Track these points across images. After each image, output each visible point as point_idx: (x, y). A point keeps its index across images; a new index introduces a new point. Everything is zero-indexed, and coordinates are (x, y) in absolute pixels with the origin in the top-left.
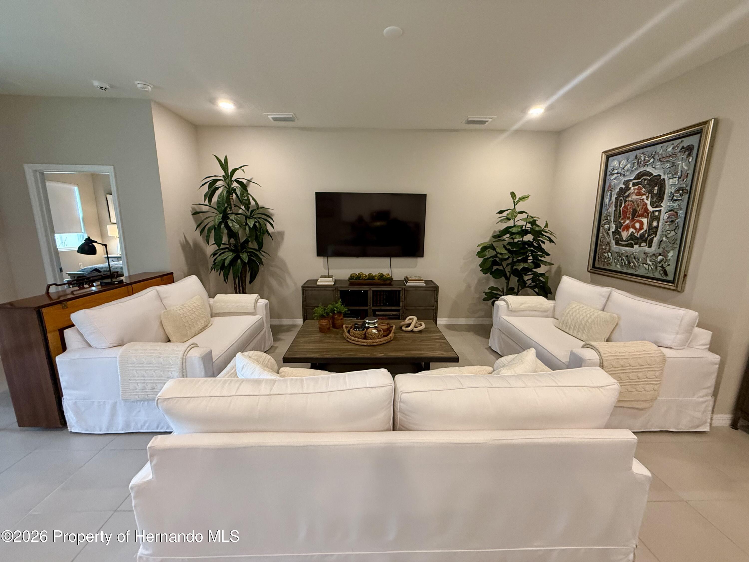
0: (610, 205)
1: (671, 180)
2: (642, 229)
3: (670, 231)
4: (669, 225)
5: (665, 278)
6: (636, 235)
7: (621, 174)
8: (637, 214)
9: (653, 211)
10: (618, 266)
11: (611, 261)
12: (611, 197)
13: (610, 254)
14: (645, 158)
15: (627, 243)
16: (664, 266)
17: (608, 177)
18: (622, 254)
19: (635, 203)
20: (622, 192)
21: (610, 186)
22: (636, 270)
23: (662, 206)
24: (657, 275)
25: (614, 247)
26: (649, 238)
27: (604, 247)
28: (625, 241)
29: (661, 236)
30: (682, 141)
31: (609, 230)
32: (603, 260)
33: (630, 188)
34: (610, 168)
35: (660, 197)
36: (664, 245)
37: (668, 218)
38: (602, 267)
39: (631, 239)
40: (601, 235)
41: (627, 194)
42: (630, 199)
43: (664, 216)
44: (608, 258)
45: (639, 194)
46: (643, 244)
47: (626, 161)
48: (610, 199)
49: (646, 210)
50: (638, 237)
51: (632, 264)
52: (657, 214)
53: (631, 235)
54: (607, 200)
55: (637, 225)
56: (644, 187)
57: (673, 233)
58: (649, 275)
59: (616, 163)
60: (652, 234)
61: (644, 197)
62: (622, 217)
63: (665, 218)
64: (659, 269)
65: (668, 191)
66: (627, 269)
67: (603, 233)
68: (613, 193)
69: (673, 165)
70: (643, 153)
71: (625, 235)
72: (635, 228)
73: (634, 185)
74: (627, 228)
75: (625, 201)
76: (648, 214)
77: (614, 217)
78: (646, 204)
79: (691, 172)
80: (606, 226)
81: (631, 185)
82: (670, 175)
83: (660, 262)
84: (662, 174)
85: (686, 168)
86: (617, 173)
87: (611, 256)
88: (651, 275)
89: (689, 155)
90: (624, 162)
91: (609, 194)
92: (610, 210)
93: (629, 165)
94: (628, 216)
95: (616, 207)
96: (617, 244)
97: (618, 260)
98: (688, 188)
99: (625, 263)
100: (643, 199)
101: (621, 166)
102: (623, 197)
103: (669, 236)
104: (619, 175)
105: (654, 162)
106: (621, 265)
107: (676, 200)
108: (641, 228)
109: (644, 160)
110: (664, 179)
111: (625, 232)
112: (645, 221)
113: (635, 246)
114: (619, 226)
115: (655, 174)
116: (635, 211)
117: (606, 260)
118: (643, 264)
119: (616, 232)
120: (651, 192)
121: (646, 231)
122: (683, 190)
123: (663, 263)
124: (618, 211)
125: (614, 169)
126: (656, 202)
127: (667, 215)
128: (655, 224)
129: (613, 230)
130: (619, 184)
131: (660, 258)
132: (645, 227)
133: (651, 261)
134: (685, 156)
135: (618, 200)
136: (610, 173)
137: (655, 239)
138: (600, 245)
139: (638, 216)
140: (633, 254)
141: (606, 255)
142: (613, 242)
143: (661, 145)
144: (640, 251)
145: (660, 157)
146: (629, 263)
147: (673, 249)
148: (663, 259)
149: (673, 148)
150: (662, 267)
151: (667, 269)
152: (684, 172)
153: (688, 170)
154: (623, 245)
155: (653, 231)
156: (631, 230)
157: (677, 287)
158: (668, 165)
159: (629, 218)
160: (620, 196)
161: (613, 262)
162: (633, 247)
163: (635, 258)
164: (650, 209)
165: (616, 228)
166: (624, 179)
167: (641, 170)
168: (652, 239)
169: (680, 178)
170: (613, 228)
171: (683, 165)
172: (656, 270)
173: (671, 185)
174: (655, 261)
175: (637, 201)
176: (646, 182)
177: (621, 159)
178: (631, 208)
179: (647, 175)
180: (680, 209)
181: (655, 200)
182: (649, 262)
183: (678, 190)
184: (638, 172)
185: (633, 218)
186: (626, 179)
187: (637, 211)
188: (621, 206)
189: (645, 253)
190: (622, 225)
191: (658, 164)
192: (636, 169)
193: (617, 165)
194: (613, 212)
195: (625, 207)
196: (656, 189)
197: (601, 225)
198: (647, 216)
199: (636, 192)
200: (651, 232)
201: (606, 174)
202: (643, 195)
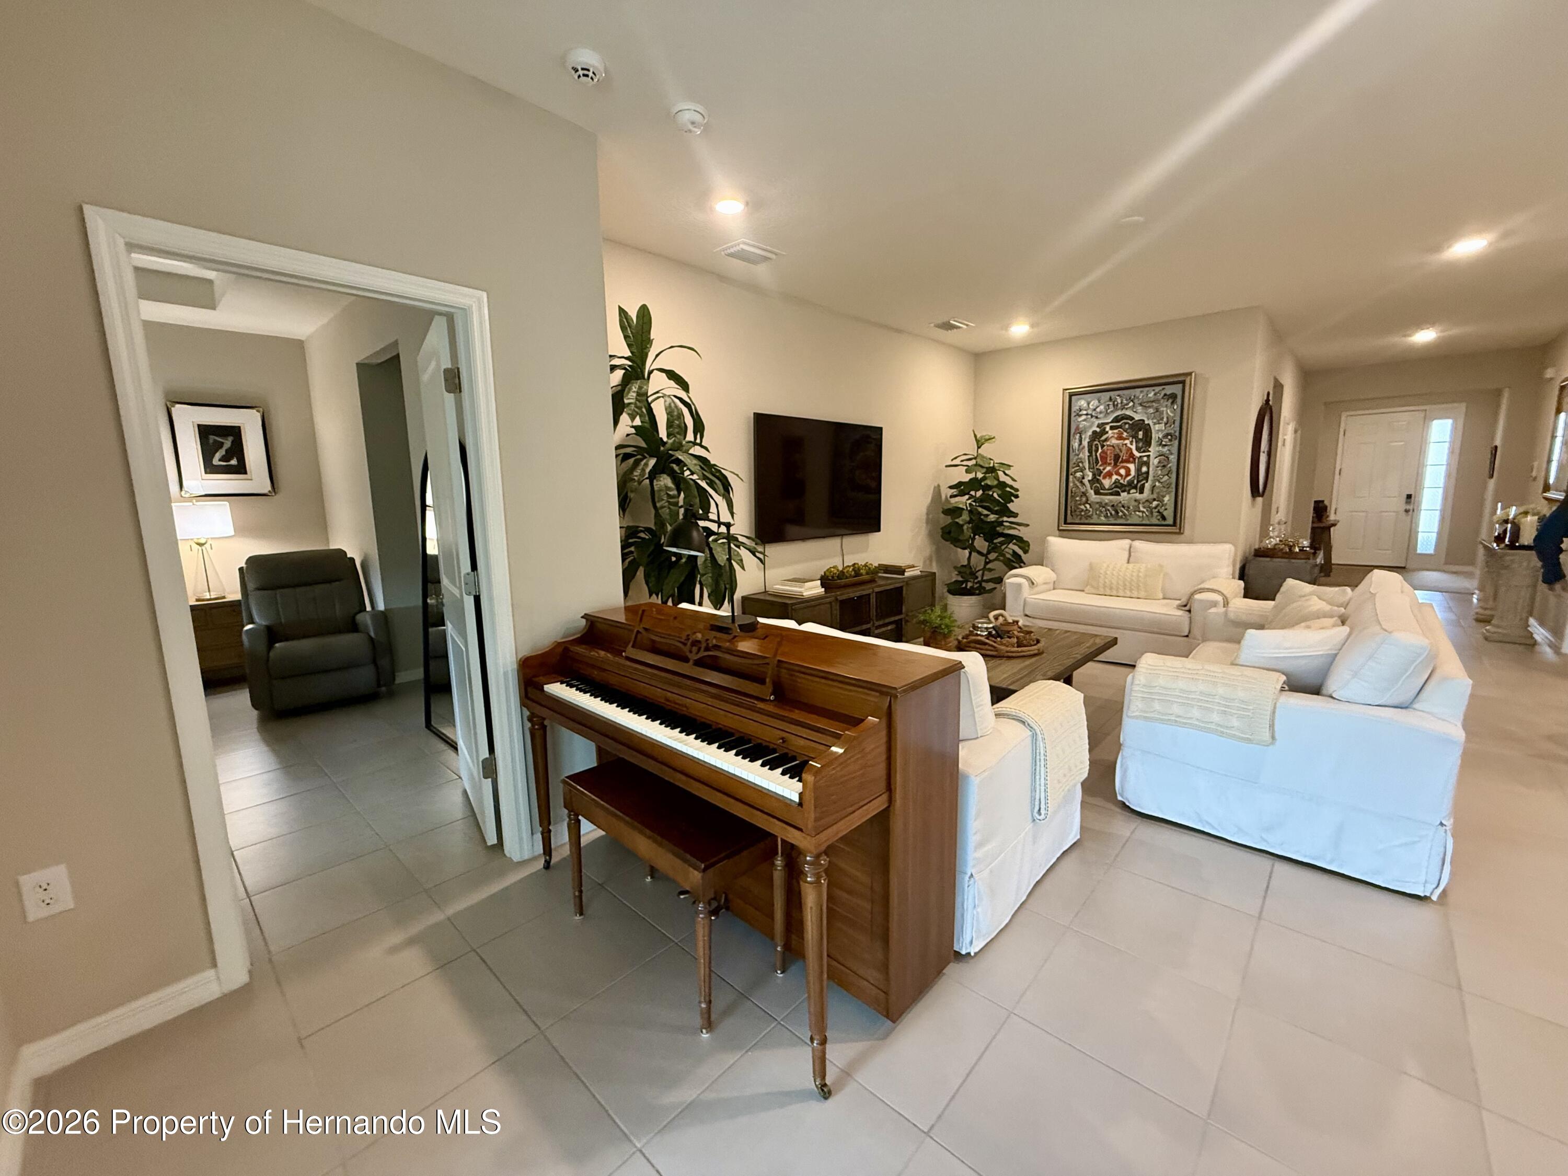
0: (1080, 450)
1: (1157, 426)
2: (1130, 475)
3: (1164, 476)
4: (1161, 470)
5: (1163, 523)
6: (1122, 481)
7: (1092, 416)
8: (1120, 460)
9: (1141, 457)
10: (1103, 518)
11: (1091, 513)
12: (1081, 441)
13: (1088, 506)
14: (1122, 401)
15: (1111, 491)
16: (1161, 511)
17: (1073, 418)
18: (1106, 504)
19: (1116, 448)
20: (1096, 436)
21: (1077, 428)
22: (1127, 519)
23: (1150, 451)
24: (1155, 521)
25: (1093, 497)
26: (1139, 485)
27: (1078, 498)
28: (1108, 490)
29: (1154, 481)
30: (1163, 389)
31: (1083, 478)
32: (1078, 513)
33: (1107, 432)
34: (1073, 409)
35: (1147, 441)
36: (1158, 490)
37: (1159, 462)
38: (1078, 521)
39: (1116, 487)
40: (1071, 485)
41: (1103, 438)
42: (1108, 443)
43: (1154, 462)
44: (1087, 510)
45: (1120, 438)
46: (1133, 491)
47: (1097, 402)
48: (1081, 444)
49: (1132, 455)
50: (1125, 483)
51: (1120, 514)
52: (1145, 459)
53: (1115, 482)
54: (1076, 444)
55: (1123, 472)
56: (1126, 431)
57: (1166, 477)
58: (1144, 522)
59: (1083, 403)
60: (1142, 480)
61: (1127, 442)
62: (1100, 463)
63: (1156, 463)
64: (1155, 514)
65: (1155, 437)
66: (1116, 519)
67: (1074, 482)
68: (1083, 437)
69: (1157, 410)
70: (1118, 396)
71: (1107, 483)
72: (1121, 476)
73: (1112, 428)
74: (1109, 475)
75: (1103, 446)
76: (1134, 459)
77: (1089, 463)
78: (1131, 449)
79: (1177, 418)
80: (1079, 474)
81: (1108, 428)
82: (1155, 421)
83: (1155, 508)
84: (1145, 419)
85: (1172, 415)
86: (1087, 414)
87: (1091, 507)
88: (1148, 522)
89: (1173, 403)
90: (1094, 403)
91: (1078, 436)
92: (1081, 455)
93: (1102, 407)
94: (1109, 461)
95: (1090, 451)
96: (1097, 493)
97: (1101, 512)
98: (1177, 434)
99: (1111, 514)
100: (1126, 444)
101: (1092, 407)
102: (1099, 441)
103: (1162, 481)
104: (1089, 416)
105: (1134, 406)
106: (1106, 516)
107: (1165, 445)
108: (1128, 474)
109: (1122, 403)
110: (1149, 424)
111: (1107, 479)
112: (1132, 467)
113: (1122, 494)
114: (1097, 474)
115: (1137, 419)
116: (1117, 458)
117: (1083, 513)
118: (1135, 511)
119: (1094, 480)
120: (1135, 436)
121: (1134, 477)
122: (1171, 436)
123: (1159, 508)
124: (1094, 457)
125: (1081, 410)
126: (1142, 447)
127: (1156, 461)
128: (1144, 469)
129: (1090, 478)
130: (1091, 427)
131: (1155, 503)
132: (1133, 473)
133: (1144, 507)
134: (1169, 403)
135: (1092, 444)
136: (1075, 414)
137: (1146, 485)
138: (1072, 496)
139: (1122, 462)
140: (1120, 502)
141: (1082, 507)
142: (1092, 492)
143: (1142, 389)
144: (1130, 499)
145: (1141, 401)
146: (1117, 513)
147: (1169, 493)
148: (1159, 504)
149: (1155, 394)
150: (1159, 512)
151: (1165, 513)
152: (1170, 419)
153: (1175, 416)
154: (1106, 494)
155: (1143, 476)
156: (1115, 477)
157: (1180, 530)
158: (1151, 410)
159: (1110, 464)
160: (1094, 440)
161: (1094, 514)
163: (1123, 507)
164: (1137, 454)
165: (1094, 475)
166: (1097, 422)
167: (1119, 413)
168: (1143, 486)
169: (1166, 424)
170: (1089, 476)
171: (1168, 411)
172: (1152, 516)
173: (1157, 430)
174: (1149, 507)
175: (1118, 445)
176: (1127, 426)
177: (1089, 400)
178: (1111, 453)
179: (1127, 419)
180: (1172, 454)
181: (1140, 445)
182: (1142, 509)
183: (1166, 436)
184: (1115, 415)
185: (1115, 465)
186: (1101, 422)
187: (1119, 457)
188: (1097, 451)
189: (1136, 501)
190: (1102, 472)
191: (1139, 408)
192: (1112, 411)
193: (1085, 405)
194: (1087, 458)
195: (1103, 452)
196: (1141, 435)
197: (1070, 472)
198: (1134, 462)
199: (1116, 436)
200: (1141, 478)
201: (1070, 414)
202: (1125, 439)
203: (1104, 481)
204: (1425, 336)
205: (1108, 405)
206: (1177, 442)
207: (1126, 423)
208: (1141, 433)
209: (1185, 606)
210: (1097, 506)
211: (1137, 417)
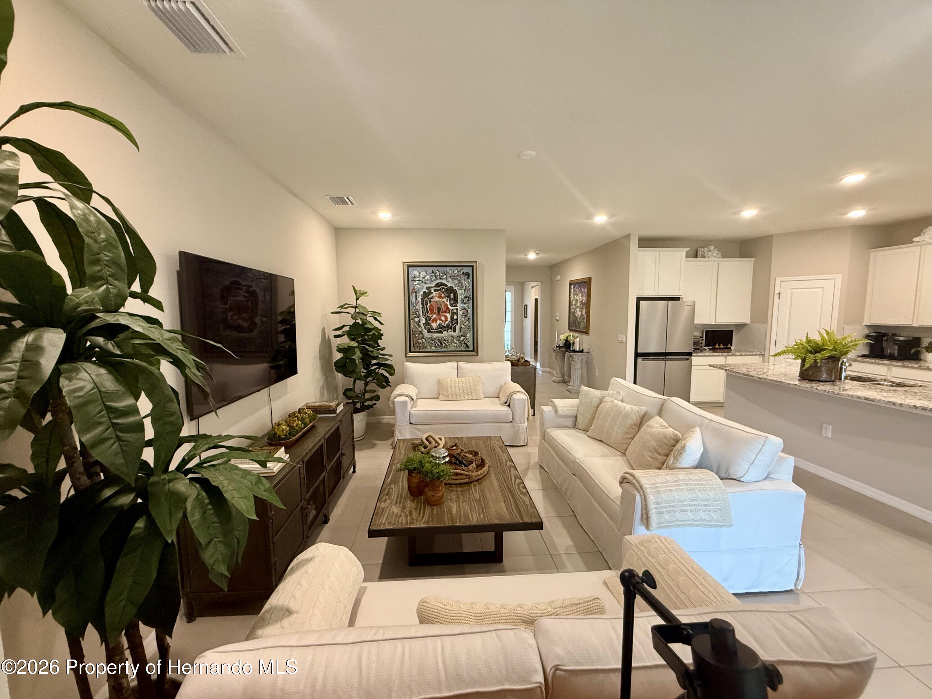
0: (417, 303)
1: (460, 291)
2: (447, 320)
4: (464, 318)
5: (468, 349)
6: (443, 324)
7: (422, 282)
9: (453, 309)
10: (433, 348)
11: (426, 345)
12: (416, 297)
13: (424, 340)
14: (440, 274)
15: (437, 331)
16: (466, 342)
17: (410, 282)
18: (435, 339)
20: (425, 295)
21: (414, 289)
22: (447, 348)
23: (457, 306)
24: (463, 349)
25: (426, 334)
26: (453, 327)
27: (417, 335)
28: (435, 329)
29: (461, 325)
30: (463, 269)
31: (420, 322)
32: (418, 345)
33: (432, 293)
34: (411, 276)
35: (455, 300)
36: (463, 330)
37: (463, 313)
38: (418, 350)
39: (440, 328)
40: (412, 326)
41: (430, 296)
42: (433, 300)
43: (460, 313)
44: (423, 343)
45: (440, 297)
46: (450, 330)
47: (425, 273)
48: (416, 299)
49: (448, 308)
50: (445, 326)
51: (444, 345)
52: (455, 311)
53: (439, 325)
54: (413, 300)
55: (443, 318)
56: (443, 293)
57: (467, 322)
58: (457, 350)
59: (416, 273)
60: (455, 324)
61: (444, 300)
62: (429, 313)
63: (461, 314)
64: (463, 345)
65: (460, 297)
66: (441, 348)
67: (414, 325)
68: (418, 295)
69: (460, 282)
70: (437, 270)
71: (434, 325)
72: (442, 321)
73: (435, 290)
74: (435, 320)
75: (430, 302)
76: (449, 311)
77: (423, 312)
78: (447, 304)
79: (471, 288)
80: (416, 319)
81: (432, 291)
82: (459, 288)
83: (463, 341)
84: (454, 286)
85: (468, 285)
86: (419, 280)
87: (425, 341)
88: (459, 350)
89: (468, 278)
90: (423, 273)
91: (414, 294)
92: (417, 307)
93: (428, 277)
94: (434, 311)
95: (423, 305)
96: (429, 331)
97: (432, 344)
98: (471, 297)
99: (438, 345)
100: (444, 301)
101: (422, 276)
102: (428, 298)
103: (465, 324)
104: (421, 282)
105: (447, 277)
106: (435, 347)
107: (465, 303)
108: (446, 320)
109: (440, 275)
110: (456, 290)
111: (434, 323)
112: (448, 315)
113: (444, 332)
114: (428, 320)
115: (449, 286)
116: (439, 309)
117: (421, 345)
118: (452, 343)
119: (427, 324)
120: (449, 297)
121: (450, 322)
122: (468, 298)
123: (465, 341)
124: (426, 308)
125: (415, 277)
126: (453, 304)
127: (461, 312)
128: (455, 317)
129: (424, 322)
130: (422, 289)
131: (462, 338)
132: (449, 319)
133: (457, 341)
134: (466, 278)
135: (424, 301)
136: (412, 279)
137: (457, 327)
138: (413, 334)
139: (442, 312)
140: (443, 338)
141: (420, 341)
142: (426, 331)
143: (450, 268)
144: (448, 335)
145: (450, 275)
146: (441, 344)
147: (469, 331)
148: (464, 339)
149: (458, 272)
150: (465, 343)
151: (468, 344)
152: (467, 287)
154: (434, 333)
155: (455, 321)
156: (439, 322)
157: (477, 354)
158: (456, 281)
159: (435, 313)
160: (425, 298)
161: (428, 345)
162: (442, 333)
163: (445, 340)
164: (451, 308)
165: (426, 320)
166: (426, 286)
167: (438, 281)
168: (455, 327)
169: (465, 290)
170: (423, 321)
171: (466, 283)
172: (462, 346)
173: (461, 294)
174: (459, 340)
175: (439, 302)
176: (444, 290)
177: (420, 271)
178: (435, 306)
179: (443, 286)
180: (469, 308)
181: (452, 302)
182: (455, 341)
183: (466, 297)
184: (437, 282)
185: (439, 314)
186: (428, 286)
187: (440, 309)
188: (427, 305)
189: (452, 336)
190: (431, 318)
191: (450, 280)
192: (434, 280)
193: (418, 274)
194: (421, 309)
195: (431, 305)
196: (452, 296)
197: (411, 318)
198: (449, 313)
199: (438, 296)
200: (454, 323)
201: (408, 280)
202: (443, 298)
203: (432, 324)
204: (532, 256)
205: (432, 276)
206: (471, 301)
207: (443, 288)
208: (452, 295)
209: (506, 403)
210: (430, 340)
211: (449, 285)
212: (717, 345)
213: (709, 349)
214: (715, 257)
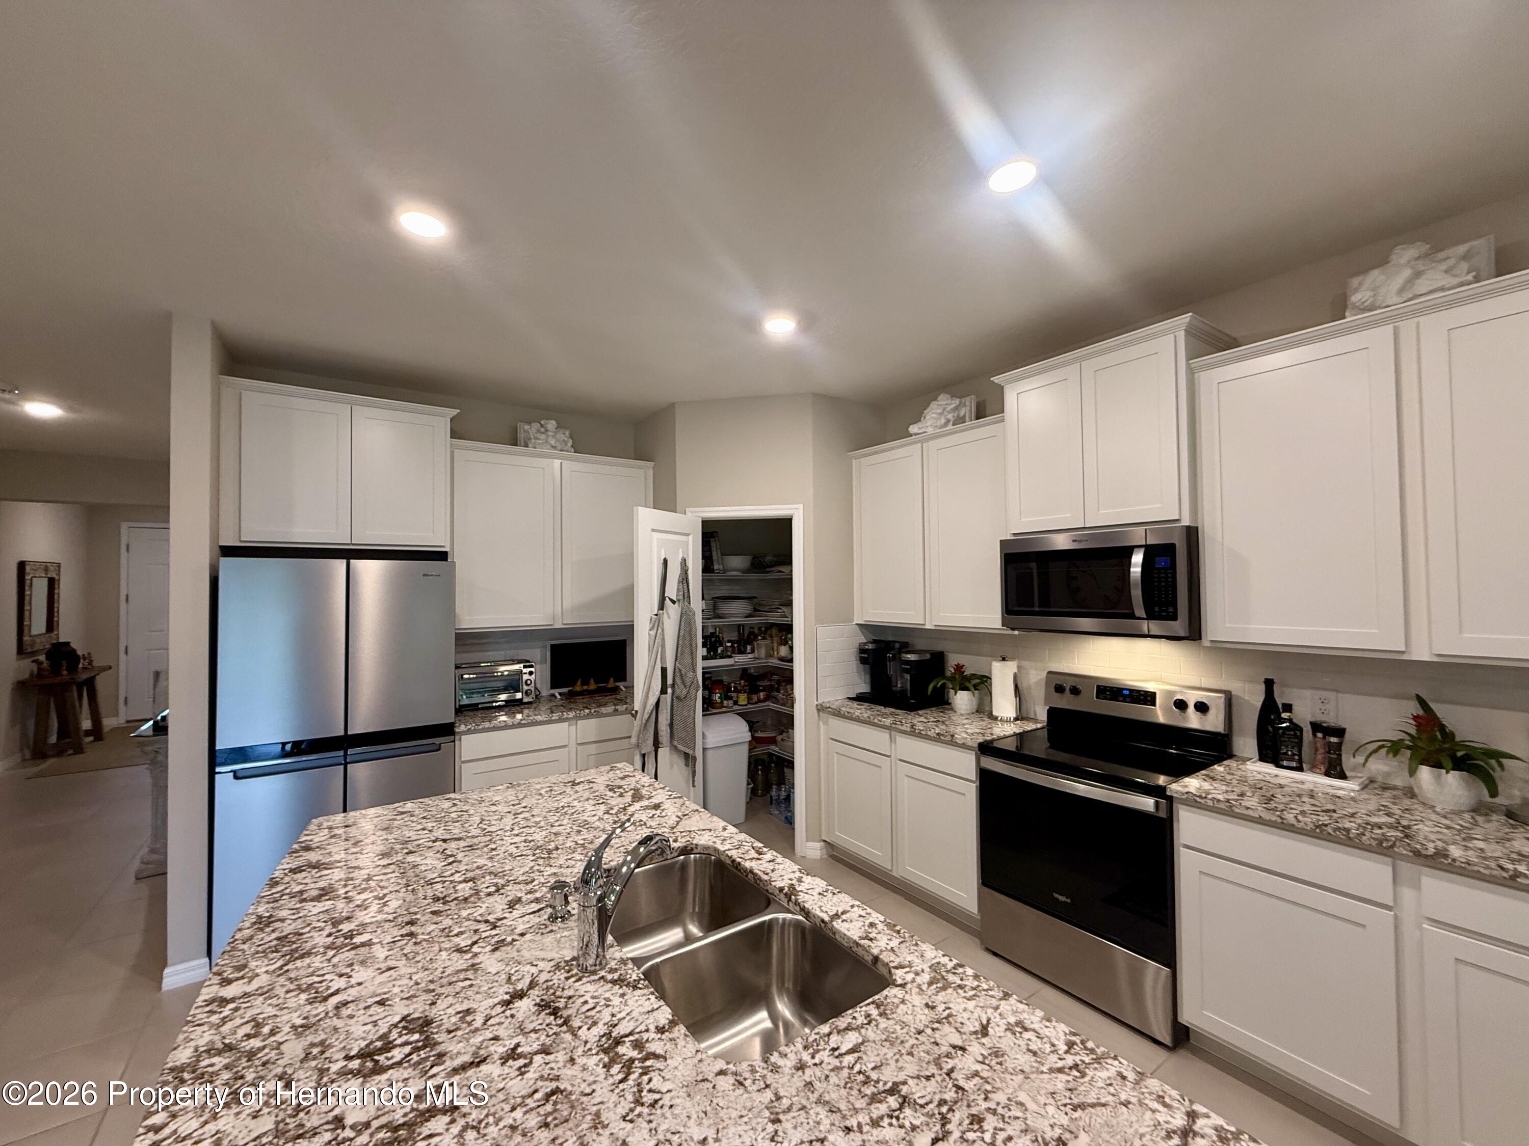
212: (579, 683)
213: (560, 694)
214: (554, 447)
